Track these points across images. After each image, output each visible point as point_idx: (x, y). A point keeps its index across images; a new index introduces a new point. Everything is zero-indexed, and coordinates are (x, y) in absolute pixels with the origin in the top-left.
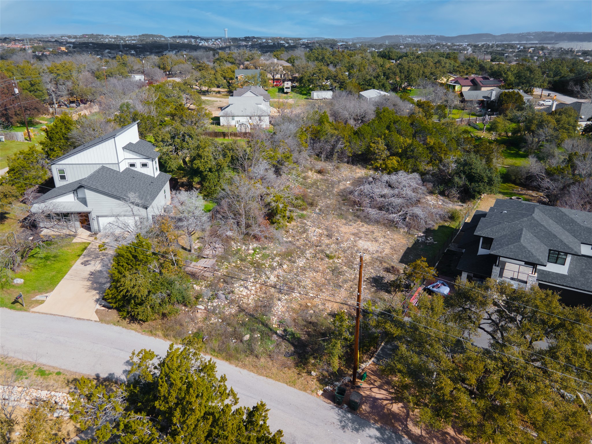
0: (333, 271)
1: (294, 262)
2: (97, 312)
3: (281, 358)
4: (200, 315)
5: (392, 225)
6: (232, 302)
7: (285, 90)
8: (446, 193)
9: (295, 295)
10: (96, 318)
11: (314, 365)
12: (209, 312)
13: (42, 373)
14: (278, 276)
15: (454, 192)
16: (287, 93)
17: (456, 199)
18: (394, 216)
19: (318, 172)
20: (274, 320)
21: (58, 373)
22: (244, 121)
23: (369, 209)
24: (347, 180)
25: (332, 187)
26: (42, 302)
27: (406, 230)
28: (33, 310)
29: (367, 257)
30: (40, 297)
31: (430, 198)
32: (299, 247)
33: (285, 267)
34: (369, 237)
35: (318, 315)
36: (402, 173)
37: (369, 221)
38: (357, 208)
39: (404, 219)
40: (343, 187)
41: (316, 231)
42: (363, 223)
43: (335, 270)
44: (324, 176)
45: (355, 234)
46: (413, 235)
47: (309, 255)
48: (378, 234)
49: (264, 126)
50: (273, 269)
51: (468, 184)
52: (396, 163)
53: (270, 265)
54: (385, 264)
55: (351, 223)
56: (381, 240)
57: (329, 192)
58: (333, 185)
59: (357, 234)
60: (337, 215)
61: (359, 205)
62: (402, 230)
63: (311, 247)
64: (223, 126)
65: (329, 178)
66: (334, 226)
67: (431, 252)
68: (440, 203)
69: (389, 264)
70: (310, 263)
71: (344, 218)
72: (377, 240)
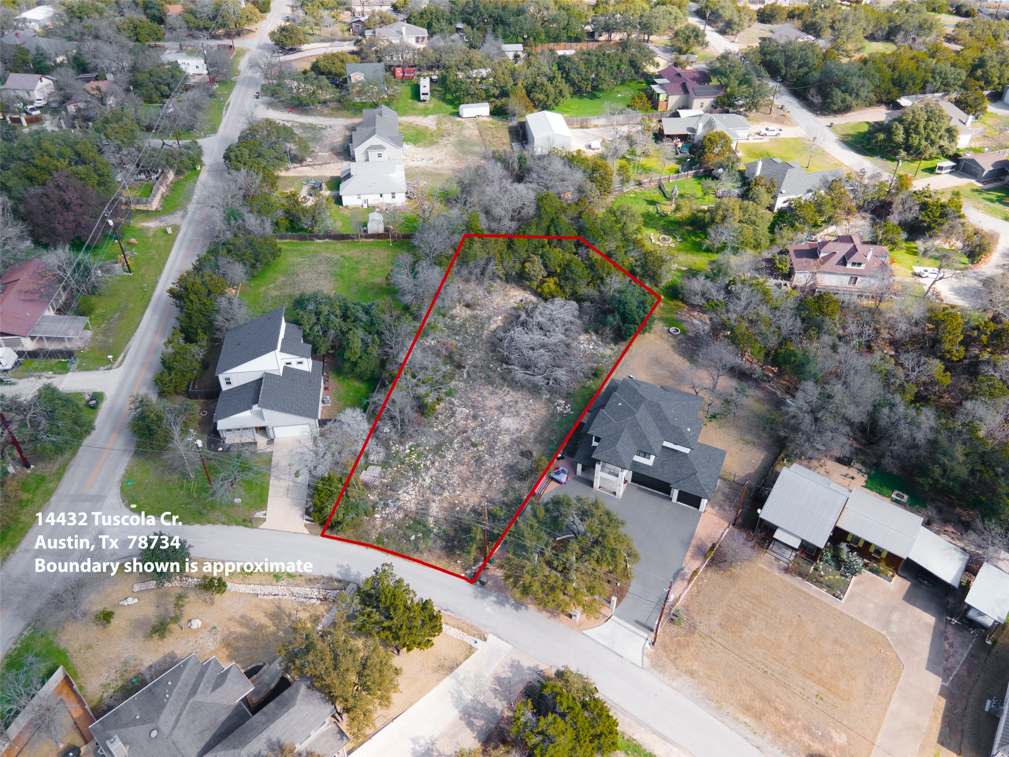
0: (476, 461)
1: (444, 457)
2: (306, 526)
3: (438, 551)
4: (378, 522)
6: (399, 508)
7: (422, 97)
8: (600, 332)
9: (446, 494)
10: (306, 531)
11: (459, 555)
12: (385, 520)
13: (290, 576)
14: (431, 477)
15: (608, 330)
16: (424, 101)
17: (608, 340)
18: (539, 379)
19: (468, 306)
20: (431, 520)
21: (300, 576)
22: (374, 200)
23: (517, 368)
24: (497, 315)
25: (482, 328)
26: (264, 520)
27: (548, 396)
28: (261, 527)
29: (507, 439)
30: (259, 514)
31: (583, 337)
32: (447, 437)
33: (437, 464)
34: (512, 409)
35: (463, 511)
36: (559, 301)
37: (514, 384)
38: (504, 366)
39: (548, 384)
40: (493, 327)
41: (462, 411)
42: (509, 389)
43: (479, 460)
44: (474, 309)
45: (499, 408)
46: (553, 403)
47: (456, 445)
48: (521, 405)
49: (399, 205)
50: (427, 469)
51: (621, 324)
52: (553, 287)
53: (425, 465)
54: (521, 447)
55: (497, 390)
56: (523, 413)
57: (478, 337)
58: (483, 325)
59: (502, 407)
60: (485, 378)
61: (505, 361)
62: (544, 397)
63: (458, 434)
64: (347, 207)
65: (479, 312)
66: (480, 399)
67: (565, 426)
68: (591, 347)
69: (526, 446)
70: (457, 455)
71: (492, 383)
72: (518, 415)
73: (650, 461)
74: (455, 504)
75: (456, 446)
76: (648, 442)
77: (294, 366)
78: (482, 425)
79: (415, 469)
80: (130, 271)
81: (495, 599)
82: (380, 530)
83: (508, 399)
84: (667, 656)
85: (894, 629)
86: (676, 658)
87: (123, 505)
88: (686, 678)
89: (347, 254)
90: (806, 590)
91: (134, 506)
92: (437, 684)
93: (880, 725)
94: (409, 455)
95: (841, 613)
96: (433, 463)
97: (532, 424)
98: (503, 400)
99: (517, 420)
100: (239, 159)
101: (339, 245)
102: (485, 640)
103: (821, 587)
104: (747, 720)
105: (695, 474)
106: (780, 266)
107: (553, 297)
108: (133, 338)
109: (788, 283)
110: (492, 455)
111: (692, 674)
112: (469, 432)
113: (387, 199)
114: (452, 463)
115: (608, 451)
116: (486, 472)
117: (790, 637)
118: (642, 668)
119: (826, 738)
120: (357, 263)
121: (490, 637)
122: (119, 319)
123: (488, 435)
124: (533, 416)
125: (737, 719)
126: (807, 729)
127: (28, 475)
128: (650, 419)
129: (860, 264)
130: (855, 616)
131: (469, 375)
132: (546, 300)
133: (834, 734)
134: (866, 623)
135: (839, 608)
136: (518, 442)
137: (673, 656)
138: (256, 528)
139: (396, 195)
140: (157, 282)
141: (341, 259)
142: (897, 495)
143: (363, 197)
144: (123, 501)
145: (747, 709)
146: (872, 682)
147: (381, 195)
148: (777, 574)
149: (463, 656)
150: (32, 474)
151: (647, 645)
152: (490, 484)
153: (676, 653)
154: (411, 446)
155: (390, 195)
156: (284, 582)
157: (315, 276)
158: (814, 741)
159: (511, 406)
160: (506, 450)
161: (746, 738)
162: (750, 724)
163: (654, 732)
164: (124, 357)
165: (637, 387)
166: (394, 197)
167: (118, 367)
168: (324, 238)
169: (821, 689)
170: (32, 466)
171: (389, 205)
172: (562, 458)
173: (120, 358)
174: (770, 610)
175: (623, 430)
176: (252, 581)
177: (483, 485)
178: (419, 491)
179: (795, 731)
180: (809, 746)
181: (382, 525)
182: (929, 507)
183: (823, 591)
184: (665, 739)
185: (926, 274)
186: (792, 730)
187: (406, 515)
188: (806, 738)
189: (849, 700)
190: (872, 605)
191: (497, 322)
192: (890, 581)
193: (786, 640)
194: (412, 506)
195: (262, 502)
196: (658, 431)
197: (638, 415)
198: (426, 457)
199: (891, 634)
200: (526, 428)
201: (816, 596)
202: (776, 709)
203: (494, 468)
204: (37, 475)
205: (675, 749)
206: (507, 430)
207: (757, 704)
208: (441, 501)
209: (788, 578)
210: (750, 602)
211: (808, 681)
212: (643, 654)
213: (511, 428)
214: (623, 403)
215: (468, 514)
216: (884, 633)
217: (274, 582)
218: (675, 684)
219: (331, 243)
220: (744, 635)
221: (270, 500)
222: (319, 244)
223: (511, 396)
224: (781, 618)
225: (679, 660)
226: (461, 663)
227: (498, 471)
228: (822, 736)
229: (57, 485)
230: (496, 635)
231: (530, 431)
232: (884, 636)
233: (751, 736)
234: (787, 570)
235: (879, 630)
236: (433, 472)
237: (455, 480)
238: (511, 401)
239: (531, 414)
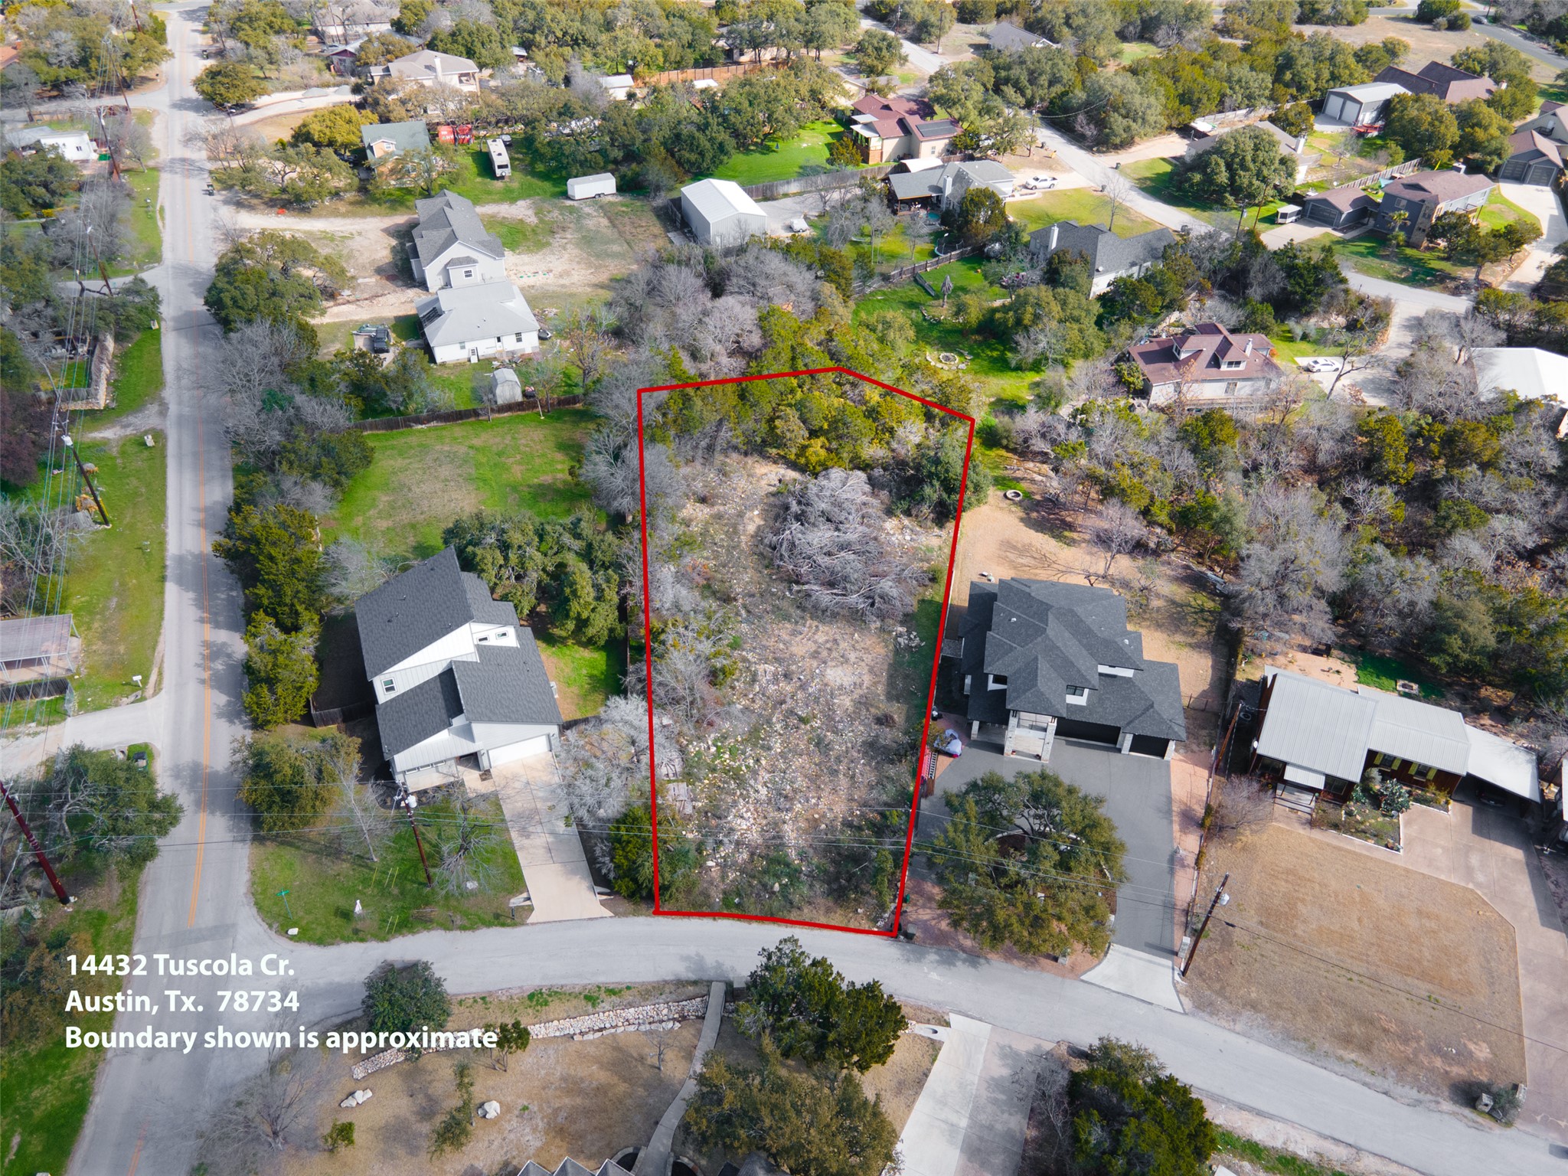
0: (817, 745)
1: (769, 749)
2: (602, 903)
3: (820, 901)
4: (715, 873)
5: (855, 618)
6: (738, 843)
7: (498, 172)
8: (914, 512)
9: (798, 807)
10: (608, 913)
11: (855, 900)
12: (724, 867)
13: (611, 992)
14: (765, 784)
15: (925, 509)
16: (502, 177)
17: (929, 523)
18: (856, 600)
19: (703, 500)
20: (793, 854)
21: (628, 988)
22: (487, 347)
23: (816, 588)
24: (752, 508)
25: (736, 532)
26: (531, 909)
27: (878, 624)
28: (529, 921)
29: (845, 702)
30: (516, 901)
31: (890, 524)
32: (760, 715)
33: (763, 762)
34: (834, 654)
35: (831, 828)
36: (836, 474)
37: (821, 614)
38: (795, 587)
39: (872, 605)
40: (751, 528)
41: (766, 670)
42: (815, 623)
43: (820, 743)
44: (713, 505)
45: (815, 655)
46: (890, 632)
47: (778, 727)
48: (843, 645)
49: (528, 351)
50: (755, 773)
51: (945, 496)
52: (823, 453)
53: (747, 767)
54: (873, 710)
55: (800, 628)
56: (852, 656)
57: (734, 548)
58: (735, 526)
59: (816, 652)
60: (773, 612)
61: (796, 579)
62: (873, 626)
63: (774, 707)
64: (443, 364)
65: (721, 508)
66: (781, 646)
67: (922, 667)
68: (908, 538)
69: (878, 708)
70: (786, 743)
71: (787, 617)
72: (847, 661)
73: (1080, 700)
74: (816, 820)
76: (1079, 671)
77: (493, 641)
78: (803, 687)
79: (735, 774)
80: (107, 523)
81: (937, 957)
82: (722, 886)
83: (821, 638)
84: (1209, 987)
85: (1480, 878)
86: (1223, 988)
87: (272, 933)
88: (1247, 1013)
89: (476, 442)
90: (1349, 847)
91: (294, 931)
92: (910, 1111)
93: (1519, 1018)
94: (718, 755)
95: (1407, 870)
96: (758, 761)
97: (871, 671)
98: (815, 642)
99: (849, 669)
100: (241, 303)
101: (457, 430)
102: (948, 1024)
103: (1366, 839)
104: (1353, 1056)
105: (1152, 706)
106: (1131, 379)
107: (826, 469)
108: (161, 639)
109: (1143, 402)
110: (836, 731)
111: (1254, 1006)
112: (788, 700)
113: (509, 344)
114: (782, 755)
115: (1028, 694)
116: (838, 760)
117: (1360, 920)
118: (1185, 1013)
119: (1464, 1056)
120: (499, 454)
121: (953, 1018)
122: (120, 607)
123: (817, 700)
124: (868, 658)
125: (1341, 1059)
126: (1436, 1049)
127: (72, 917)
128: (1067, 634)
129: (1238, 363)
130: (1426, 871)
131: (748, 612)
132: (816, 475)
133: (1472, 1047)
134: (1443, 877)
135: (1401, 864)
136: (864, 703)
137: (1217, 986)
138: (523, 924)
139: (523, 336)
140: (164, 534)
141: (472, 452)
142: (1404, 686)
143: (470, 346)
144: (270, 926)
145: (1347, 1040)
146: (1488, 962)
147: (499, 340)
148: (1302, 832)
149: (927, 1059)
150: (77, 912)
151: (1177, 978)
152: (853, 777)
153: (1219, 980)
154: (716, 740)
155: (514, 337)
156: (606, 1005)
157: (439, 486)
158: (1450, 1065)
159: (830, 649)
160: (853, 720)
161: (1365, 1084)
162: (1360, 1061)
163: (1242, 1107)
164: (160, 674)
165: (1027, 590)
166: (519, 340)
167: (155, 693)
168: (429, 422)
169: (1430, 987)
170: (72, 899)
171: (513, 353)
172: (939, 717)
173: (153, 678)
174: (1317, 887)
175: (1036, 659)
176: (552, 1017)
177: (843, 782)
178: (756, 810)
179: (1421, 1056)
180: (1447, 1072)
181: (724, 877)
182: (1449, 696)
183: (1371, 843)
184: (1259, 1113)
185: (1317, 367)
186: (1416, 1055)
187: (752, 854)
188: (1438, 1062)
189: (1470, 993)
190: (1439, 851)
191: (754, 521)
192: (1447, 810)
193: (1355, 925)
194: (754, 836)
195: (516, 881)
196: (1085, 652)
197: (1050, 632)
198: (744, 753)
199: (1479, 885)
200: (867, 679)
201: (1365, 853)
202: (1385, 1031)
203: (847, 752)
204: (88, 912)
205: (1279, 1126)
206: (841, 687)
207: (1357, 1029)
208: (795, 820)
209: (1317, 834)
210: (1287, 881)
211: (1409, 980)
212: (1177, 992)
213: (846, 684)
214: (1018, 617)
215: (842, 832)
216: (1471, 886)
217: (590, 1007)
218: (1238, 1027)
219: (443, 428)
220: (1299, 932)
221: (527, 873)
222: (419, 431)
223: (824, 633)
224: (1337, 896)
225: (1228, 989)
226: (929, 1070)
227: (855, 754)
228: (1458, 1054)
229: (133, 923)
230: (960, 1013)
231: (875, 684)
232: (1472, 890)
233: (1369, 1079)
234: (1312, 823)
235: (1463, 884)
236: (764, 776)
237: (801, 782)
238: (827, 641)
239: (865, 657)
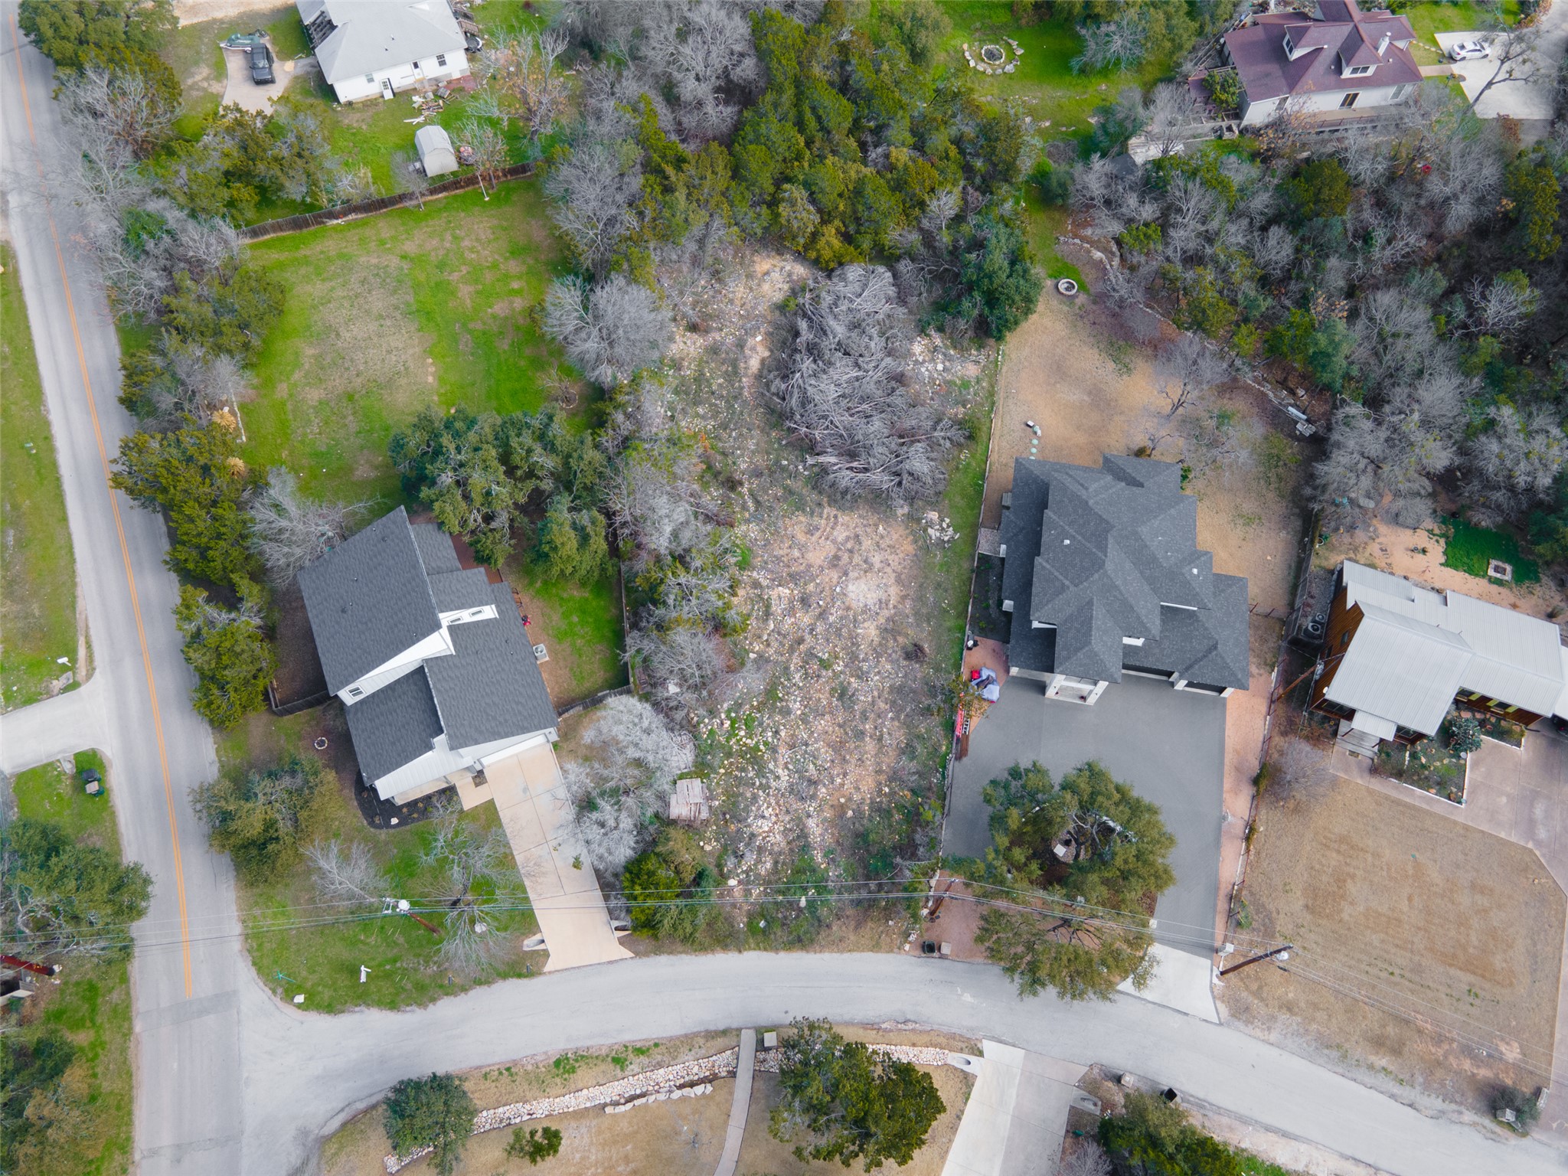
0: (841, 697)
2: (621, 941)
3: (850, 913)
4: (738, 893)
5: (880, 503)
6: (760, 851)
8: (949, 327)
9: (821, 791)
10: (627, 953)
11: (886, 910)
12: (747, 884)
13: (640, 1051)
14: (786, 766)
15: (963, 323)
17: (966, 343)
19: (693, 328)
20: (819, 857)
21: (656, 1045)
22: (402, 77)
23: (833, 460)
24: (751, 332)
25: (736, 372)
26: (546, 954)
27: (906, 510)
28: (546, 969)
29: (869, 631)
30: (529, 944)
31: (918, 348)
32: (776, 663)
33: (783, 734)
34: (857, 559)
35: (859, 814)
36: (854, 272)
37: (841, 498)
38: (810, 461)
39: (900, 484)
40: (754, 364)
41: (781, 595)
42: (834, 512)
43: (843, 694)
44: (707, 331)
45: (834, 561)
46: (919, 520)
47: (797, 676)
48: (867, 543)
49: (456, 75)
50: (774, 750)
52: (836, 243)
53: (766, 744)
54: (900, 639)
55: (816, 520)
56: (876, 560)
57: (735, 398)
58: (734, 364)
59: (837, 558)
60: (785, 500)
61: (811, 447)
62: (900, 512)
63: (792, 650)
64: (350, 104)
65: (717, 336)
66: (796, 553)
67: (955, 570)
68: (940, 367)
69: (907, 635)
70: (806, 699)
71: (800, 507)
72: (871, 566)
74: (842, 805)
75: (797, 678)
76: (1138, 618)
77: (466, 619)
78: (822, 615)
79: (753, 757)
82: (746, 908)
83: (840, 534)
84: (1247, 988)
85: (1542, 834)
86: (1260, 988)
87: (277, 1000)
88: (1284, 1016)
89: (410, 247)
90: (1408, 800)
91: (300, 999)
92: (943, 1163)
93: (1555, 1009)
94: (732, 733)
95: (1466, 828)
96: (777, 732)
97: (899, 580)
99: (873, 580)
100: (64, 31)
101: (383, 226)
102: (981, 1054)
103: (1427, 788)
104: (1384, 1062)
105: (1215, 647)
106: (1223, 97)
107: (841, 264)
108: (79, 592)
109: (1234, 124)
110: (861, 676)
111: (1289, 1007)
112: (808, 637)
113: (430, 69)
114: (804, 719)
115: (1080, 655)
116: (864, 717)
117: (1410, 899)
118: (1221, 1024)
119: (1494, 1057)
120: (441, 266)
121: (987, 1046)
122: (21, 544)
123: (838, 633)
125: (1371, 1067)
126: (1467, 1051)
127: (61, 990)
128: (1128, 565)
130: (1485, 828)
131: (757, 503)
132: (830, 274)
133: (1503, 1048)
134: (1503, 835)
135: (1461, 819)
136: (891, 630)
137: (1254, 986)
138: (540, 973)
139: (447, 58)
140: (47, 424)
141: (405, 265)
142: (1497, 569)
143: (380, 77)
144: (274, 992)
145: (1378, 1043)
146: (1535, 945)
147: (416, 65)
148: (1359, 781)
149: (960, 1098)
150: (65, 983)
151: (1215, 980)
152: (880, 739)
153: (1257, 978)
154: (729, 711)
155: (436, 61)
156: (635, 1068)
157: (373, 327)
158: (1478, 1067)
159: (851, 551)
160: (879, 656)
161: (1393, 1096)
162: (1391, 1068)
163: (1268, 1129)
164: (89, 646)
165: (1084, 494)
166: (442, 63)
167: (90, 675)
168: (345, 215)
169: (1471, 978)
170: (57, 968)
171: (437, 80)
172: (975, 644)
173: (82, 652)
174: (1370, 859)
175: (1090, 603)
176: (580, 1086)
177: (870, 745)
178: (777, 803)
179: (1451, 1059)
180: (1474, 1075)
181: (747, 893)
182: (1544, 579)
183: (1431, 794)
184: (1285, 1135)
186: (1446, 1057)
187: (776, 863)
188: (1467, 1065)
189: (1511, 984)
190: (1504, 800)
191: (756, 349)
192: (1519, 745)
193: (1404, 906)
194: (778, 839)
195: (524, 920)
196: (1146, 588)
197: (1109, 566)
198: (761, 724)
199: (1539, 843)
200: (894, 591)
201: (1424, 806)
202: (1420, 1032)
203: (873, 703)
204: (77, 984)
205: (1303, 1147)
206: (866, 610)
207: (1391, 1030)
208: (820, 809)
209: (1378, 785)
210: (1338, 852)
211: (1452, 971)
212: (1214, 998)
213: (870, 602)
214: (1072, 538)
215: (871, 819)
216: (1530, 845)
217: (618, 1071)
218: (1273, 1037)
219: (364, 224)
220: (1345, 916)
221: (538, 906)
222: (335, 228)
223: (844, 525)
224: (1389, 869)
225: (1265, 989)
226: (962, 1112)
227: (882, 705)
228: (1489, 1056)
229: (128, 994)
230: (993, 1039)
232: (1531, 851)
233: (1397, 1089)
234: (1374, 770)
235: (1522, 843)
236: (784, 752)
237: (826, 755)
238: (848, 538)
239: (891, 558)
